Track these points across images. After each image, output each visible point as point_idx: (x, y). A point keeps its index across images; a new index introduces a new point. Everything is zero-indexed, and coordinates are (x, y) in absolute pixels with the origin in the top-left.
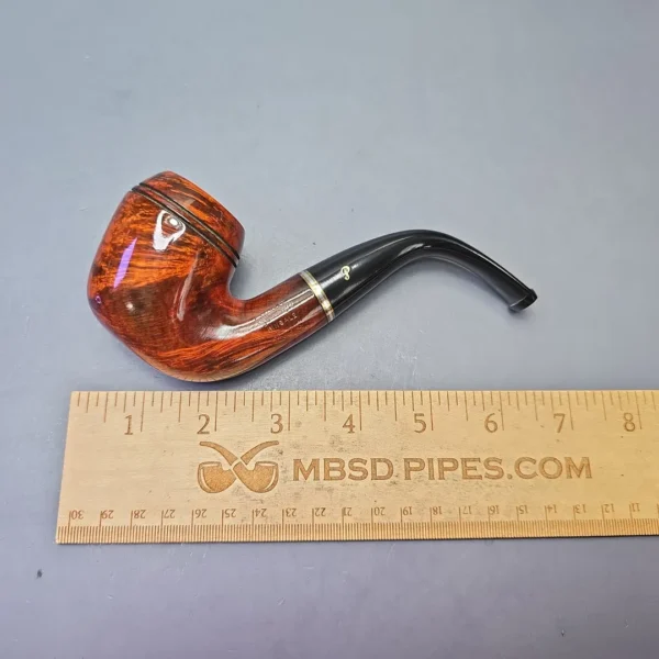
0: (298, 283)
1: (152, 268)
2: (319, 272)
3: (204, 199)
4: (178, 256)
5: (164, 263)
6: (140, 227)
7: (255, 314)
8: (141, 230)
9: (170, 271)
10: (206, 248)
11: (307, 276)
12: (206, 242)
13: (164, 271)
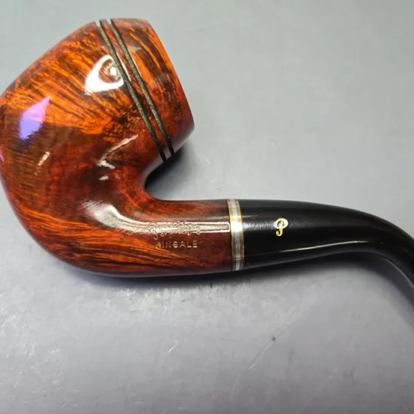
0: (220, 209)
1: (59, 107)
2: (250, 209)
3: (161, 60)
4: (93, 108)
5: (74, 107)
6: (72, 55)
7: (151, 219)
8: (71, 60)
9: (76, 119)
10: (133, 115)
11: (234, 207)
12: (135, 107)
13: (69, 117)
